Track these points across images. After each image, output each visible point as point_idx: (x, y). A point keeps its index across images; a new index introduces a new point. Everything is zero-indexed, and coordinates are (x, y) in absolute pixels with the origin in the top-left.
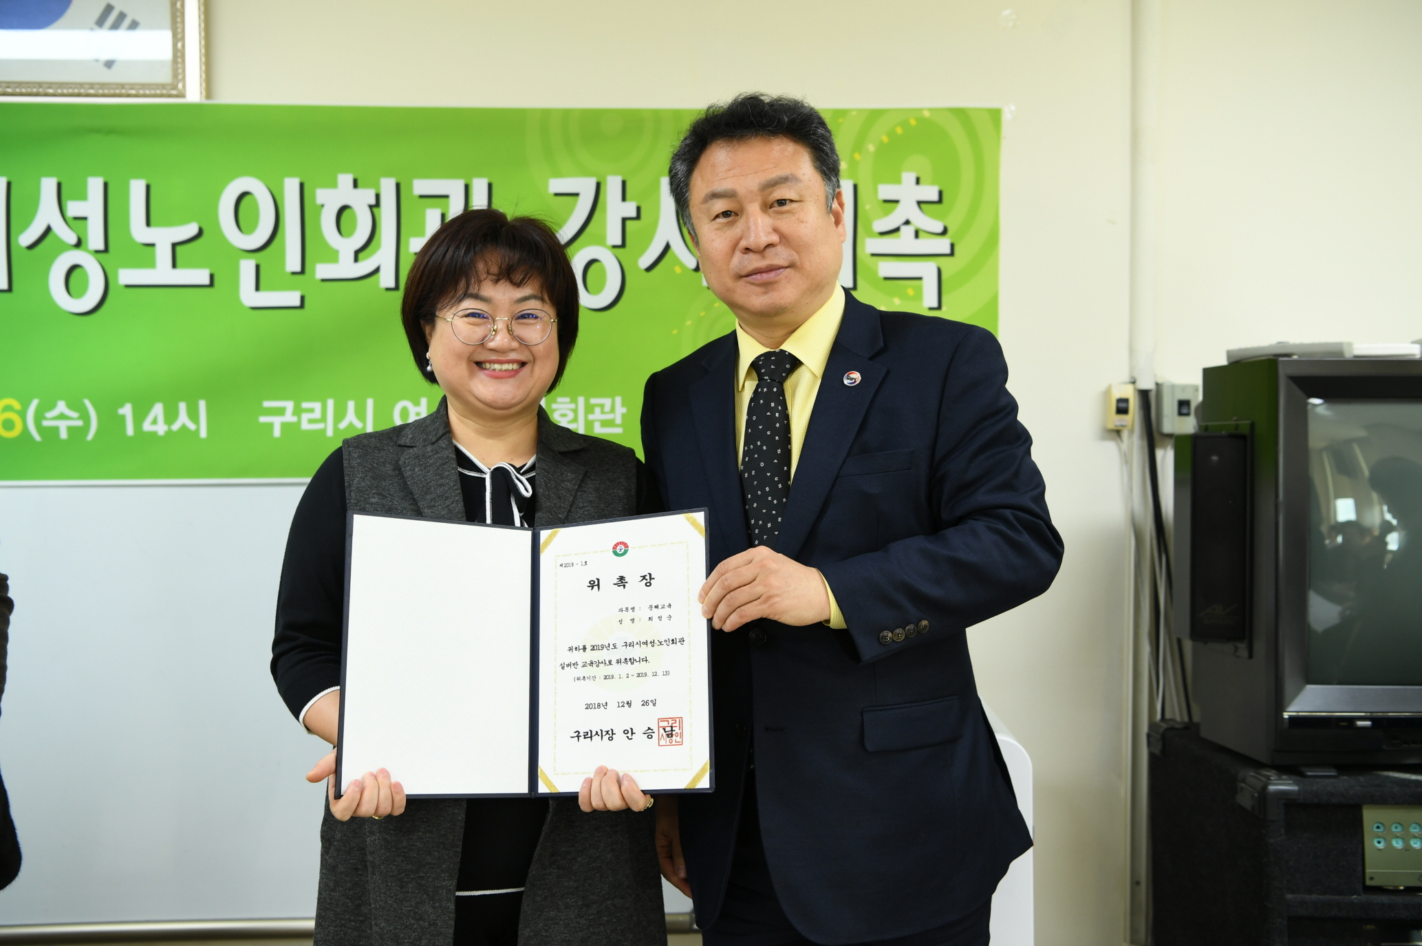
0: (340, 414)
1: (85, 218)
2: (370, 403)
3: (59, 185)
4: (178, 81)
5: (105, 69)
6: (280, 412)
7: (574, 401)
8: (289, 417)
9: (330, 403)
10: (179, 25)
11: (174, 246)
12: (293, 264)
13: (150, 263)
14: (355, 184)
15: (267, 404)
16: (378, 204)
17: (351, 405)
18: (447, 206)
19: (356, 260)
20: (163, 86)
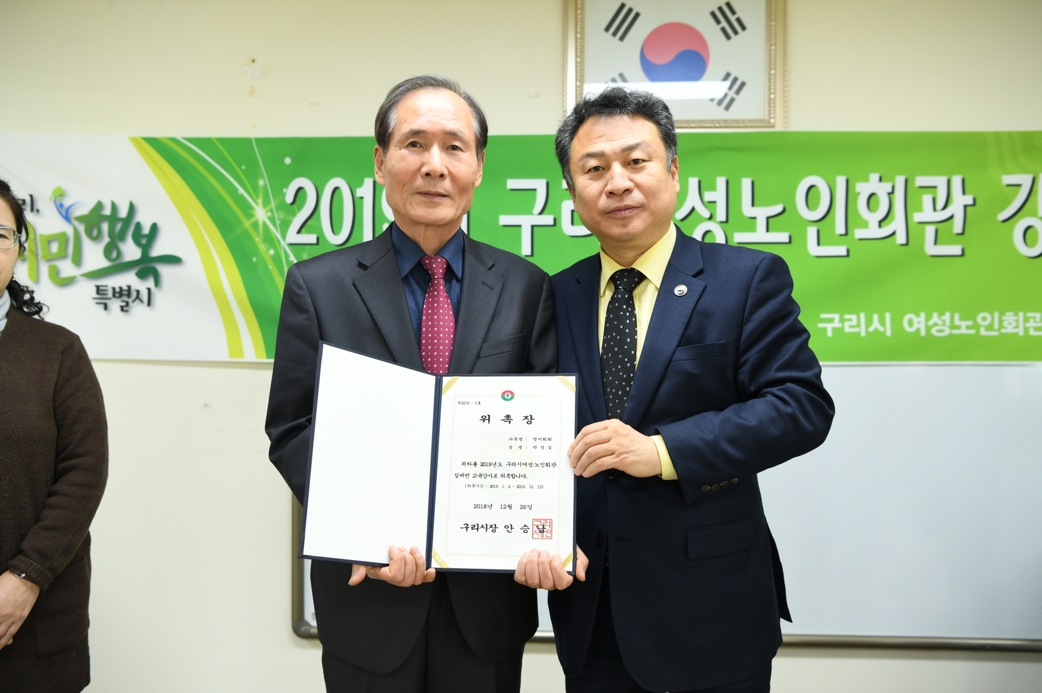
0: (869, 323)
1: (715, 202)
2: (888, 316)
3: (700, 182)
4: (771, 118)
5: (725, 112)
6: (831, 321)
7: (1016, 314)
8: (836, 324)
9: (862, 316)
10: (772, 84)
11: (768, 218)
12: (840, 229)
13: (753, 229)
14: (881, 180)
15: (823, 316)
16: (893, 192)
17: (876, 317)
18: (935, 193)
19: (880, 226)
20: (762, 121)
